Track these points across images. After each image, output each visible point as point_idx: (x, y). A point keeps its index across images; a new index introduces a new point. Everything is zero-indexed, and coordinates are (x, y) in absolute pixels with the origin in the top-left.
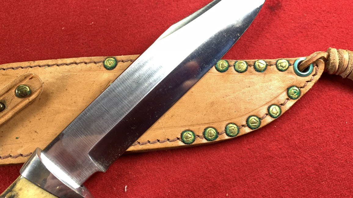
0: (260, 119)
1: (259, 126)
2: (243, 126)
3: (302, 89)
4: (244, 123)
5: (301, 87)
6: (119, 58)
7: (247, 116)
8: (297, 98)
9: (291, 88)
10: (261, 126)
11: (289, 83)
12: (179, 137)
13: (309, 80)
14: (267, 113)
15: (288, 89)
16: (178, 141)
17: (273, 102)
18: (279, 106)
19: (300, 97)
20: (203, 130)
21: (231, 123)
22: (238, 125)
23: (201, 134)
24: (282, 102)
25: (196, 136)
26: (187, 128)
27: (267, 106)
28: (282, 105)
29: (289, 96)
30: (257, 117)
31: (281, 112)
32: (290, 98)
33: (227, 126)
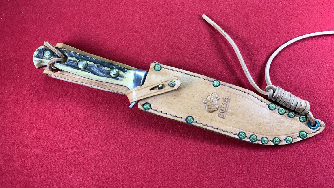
0: (280, 141)
1: (279, 144)
2: (271, 141)
3: (308, 135)
4: (272, 140)
5: (308, 134)
6: (221, 82)
7: (274, 137)
8: (304, 138)
9: (303, 132)
10: (279, 145)
11: (302, 129)
12: (238, 134)
13: (314, 132)
14: (285, 139)
15: (300, 132)
16: (237, 135)
17: (290, 135)
18: (292, 138)
19: (305, 138)
20: (250, 135)
21: (265, 137)
22: (269, 139)
23: (249, 137)
24: (295, 137)
25: (246, 136)
26: (243, 131)
27: (286, 136)
28: (294, 138)
29: (299, 136)
30: (279, 139)
31: (292, 141)
32: (300, 136)
33: (263, 137)
